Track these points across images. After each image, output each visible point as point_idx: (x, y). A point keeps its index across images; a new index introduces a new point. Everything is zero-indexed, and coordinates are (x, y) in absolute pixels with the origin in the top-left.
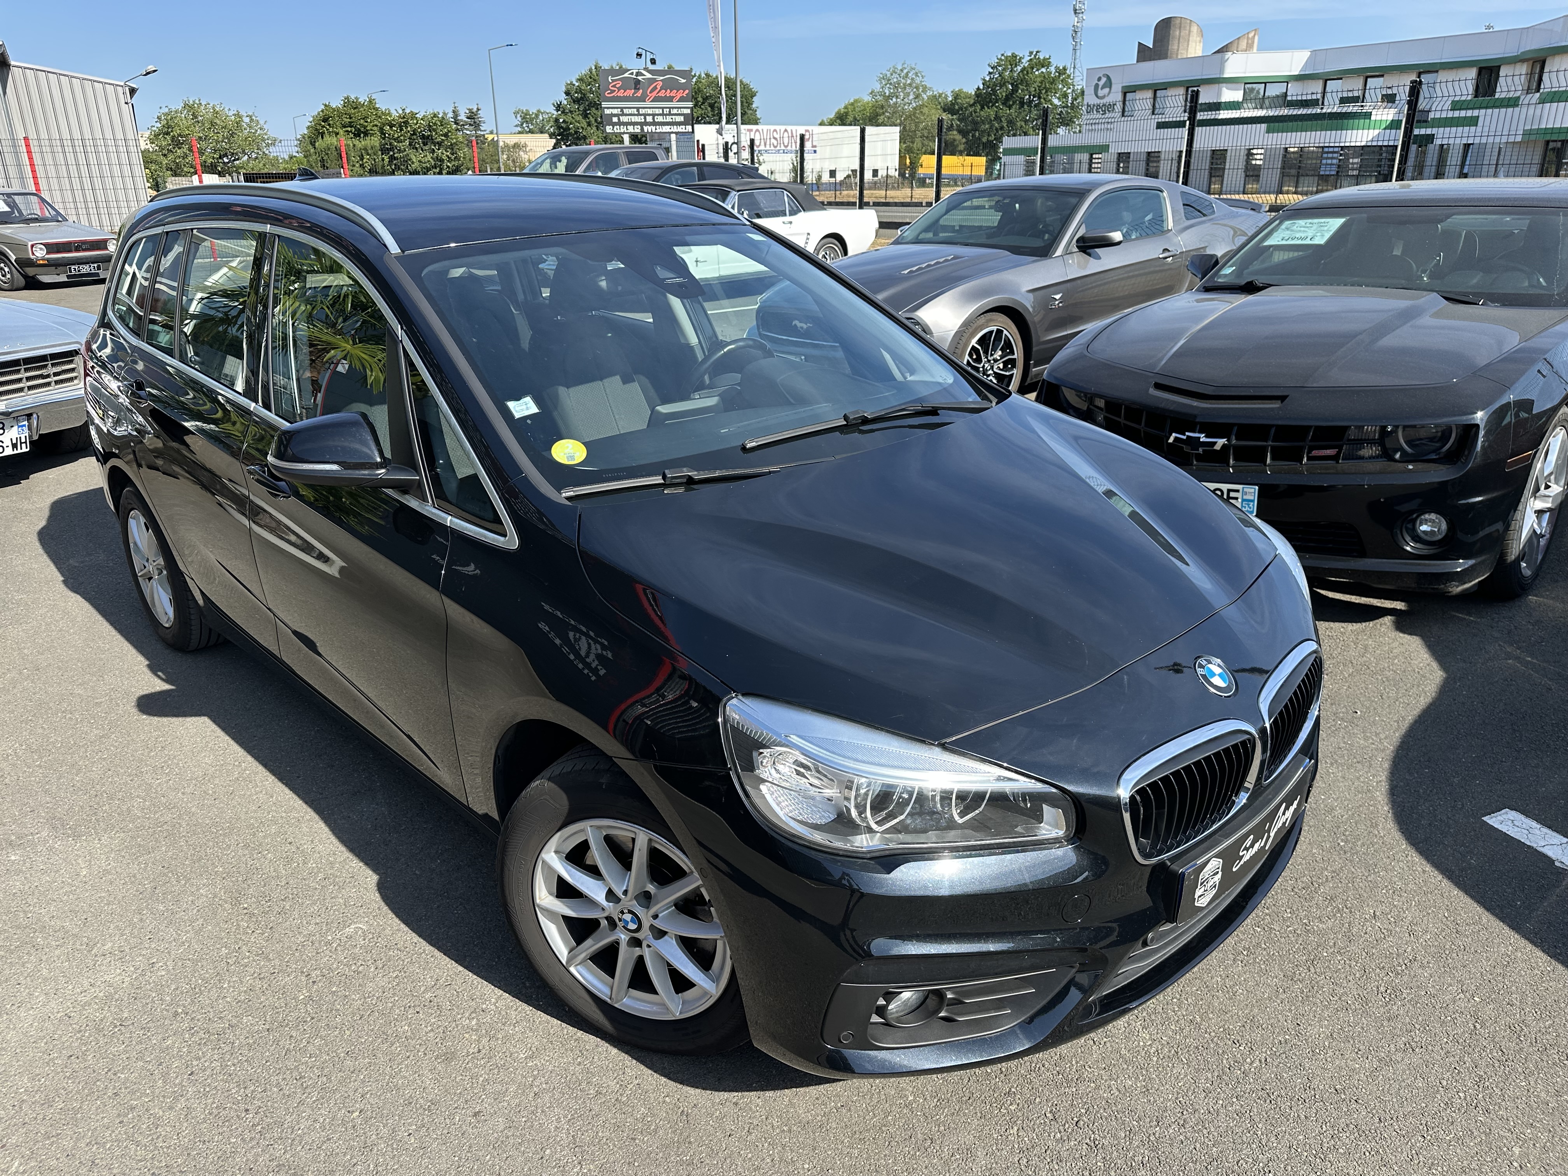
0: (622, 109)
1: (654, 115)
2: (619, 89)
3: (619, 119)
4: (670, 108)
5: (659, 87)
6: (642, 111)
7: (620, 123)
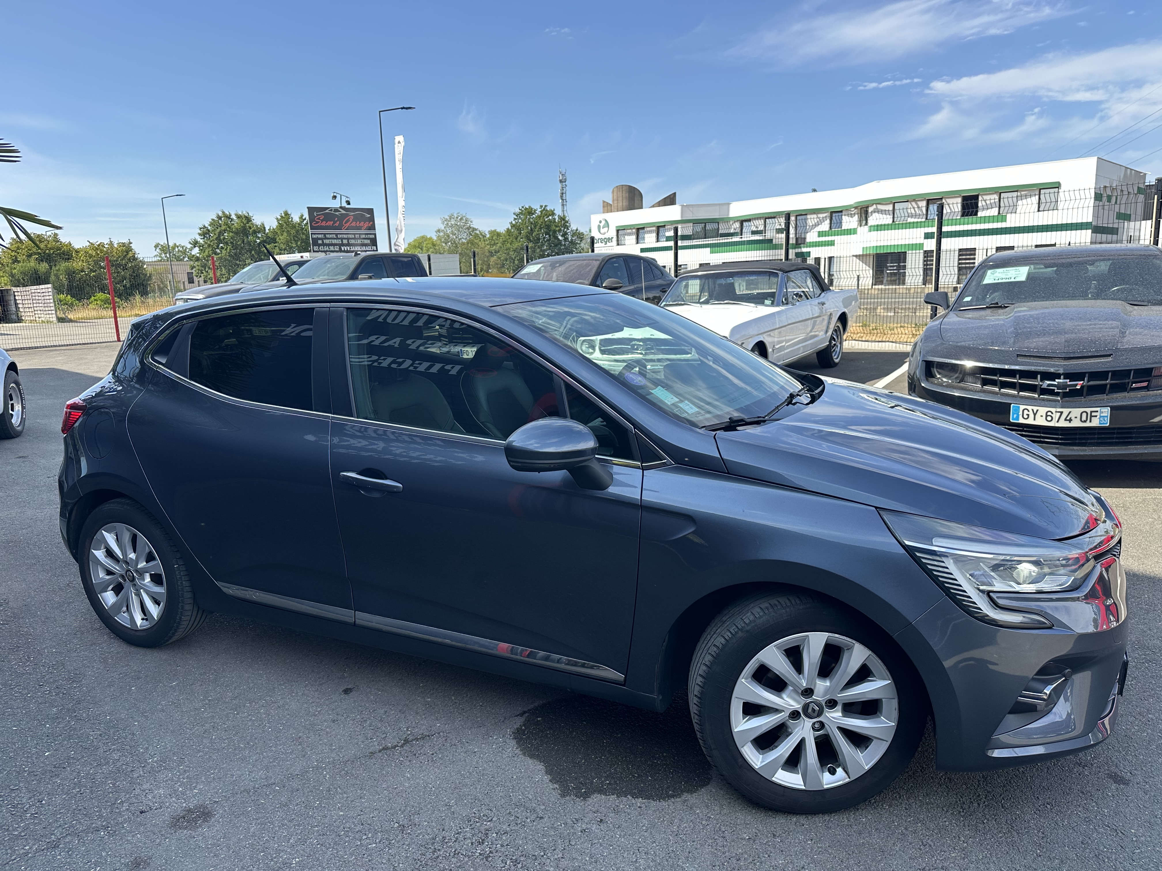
0: (325, 234)
1: (348, 239)
2: (322, 221)
3: (323, 242)
4: (360, 234)
5: (351, 220)
6: (340, 236)
7: (324, 245)
